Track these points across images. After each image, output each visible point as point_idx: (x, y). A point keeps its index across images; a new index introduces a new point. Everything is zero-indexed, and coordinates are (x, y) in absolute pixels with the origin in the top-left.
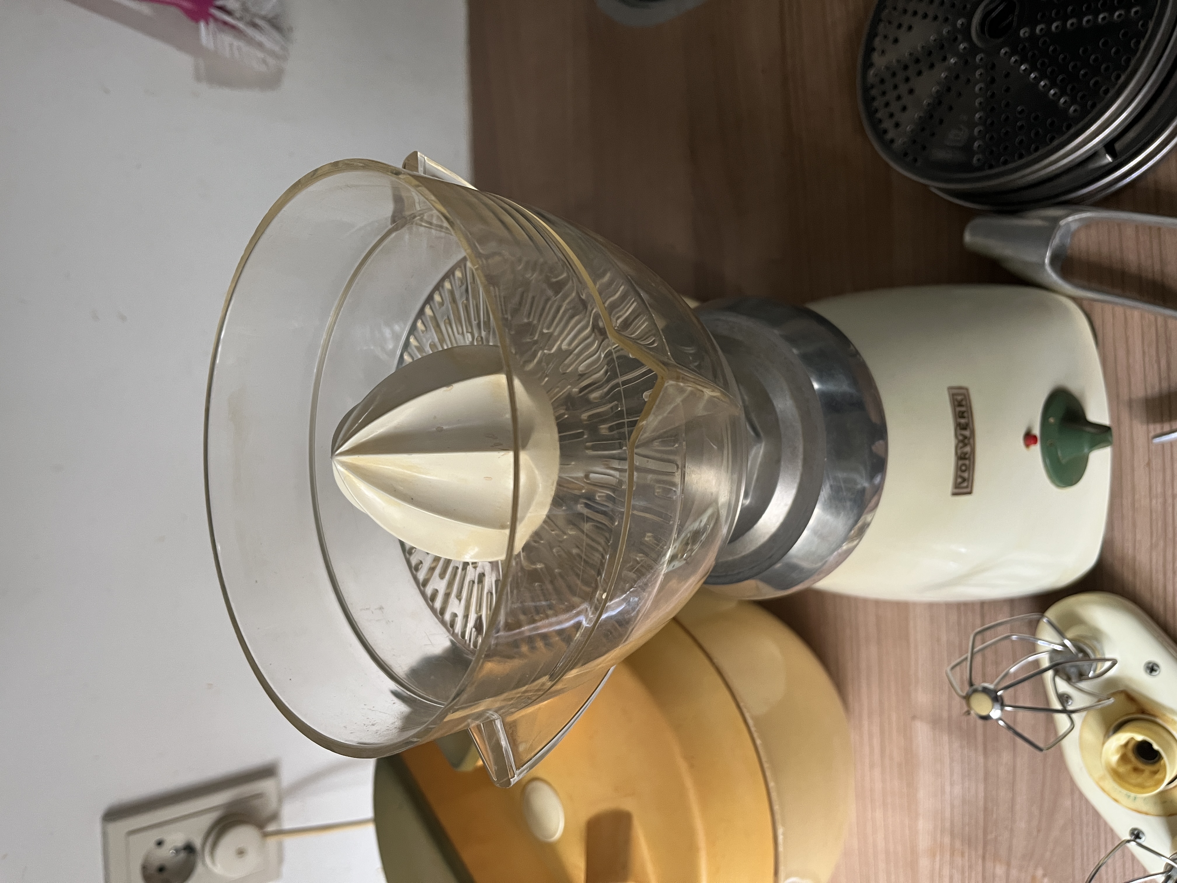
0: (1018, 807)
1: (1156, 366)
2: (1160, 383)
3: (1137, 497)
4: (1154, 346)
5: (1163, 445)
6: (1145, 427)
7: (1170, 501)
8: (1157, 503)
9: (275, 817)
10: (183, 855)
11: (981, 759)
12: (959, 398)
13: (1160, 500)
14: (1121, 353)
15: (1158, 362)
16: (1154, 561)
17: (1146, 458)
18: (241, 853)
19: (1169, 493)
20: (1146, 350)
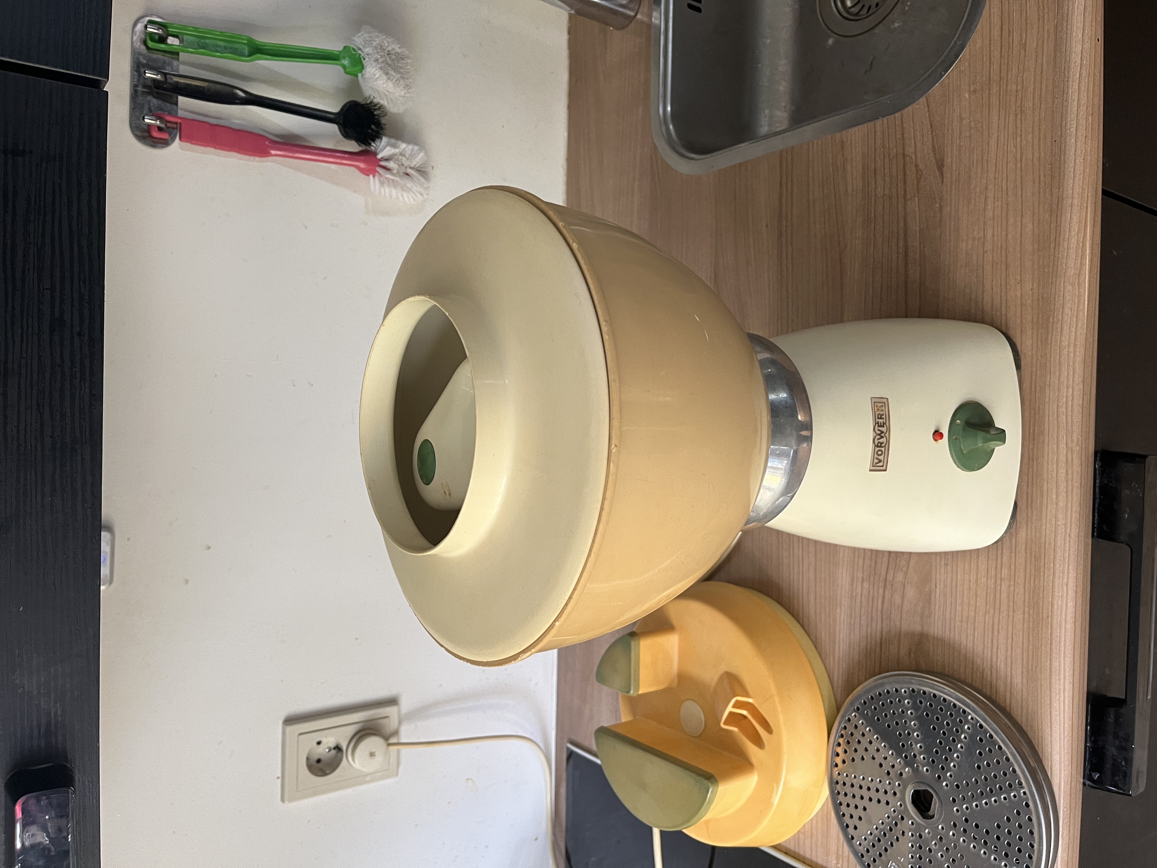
9: (396, 733)
10: (333, 752)
18: (372, 755)
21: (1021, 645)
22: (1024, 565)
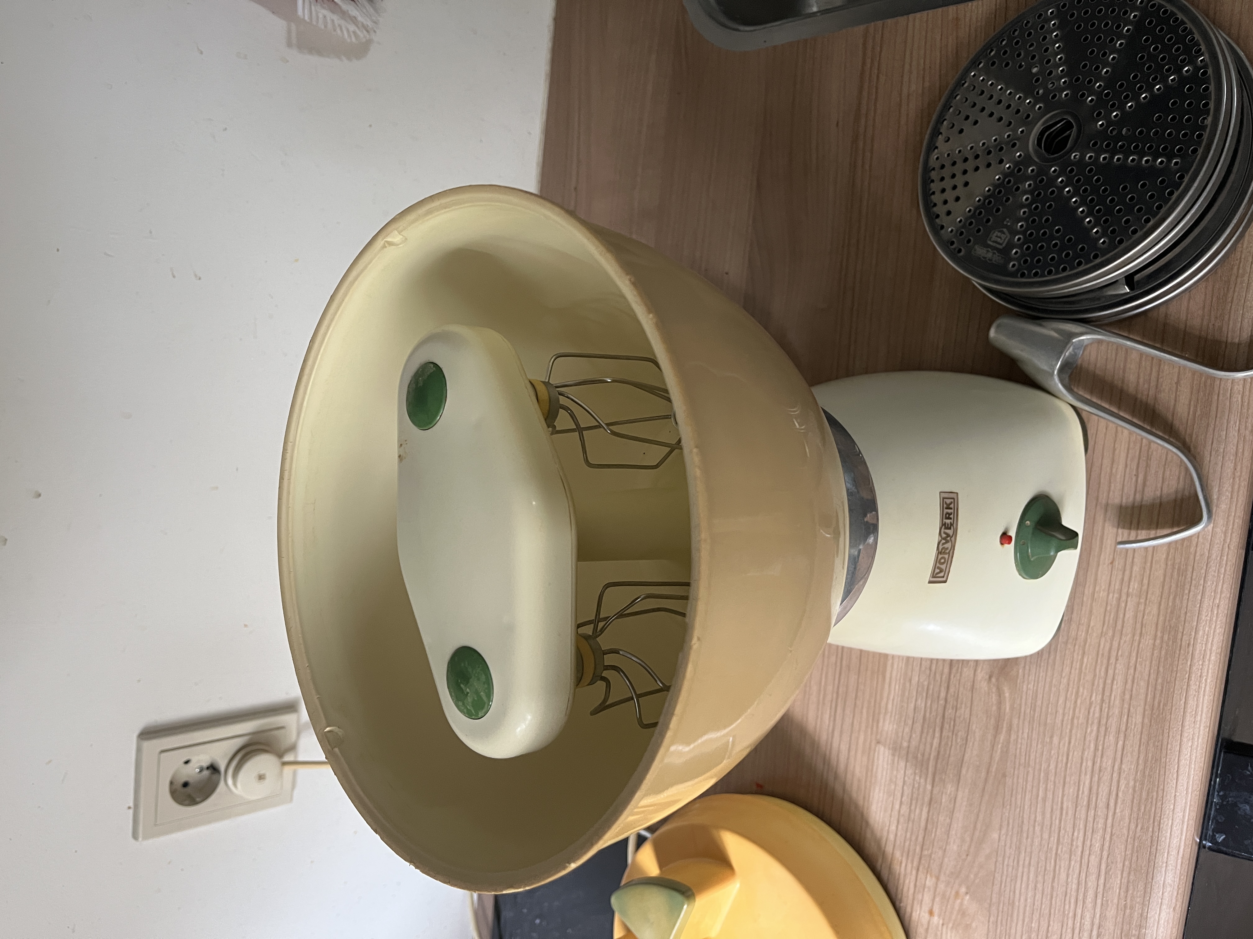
0: (953, 832)
1: (1134, 479)
2: (1135, 495)
3: (1097, 589)
4: (1136, 461)
5: (1127, 550)
6: (1115, 530)
7: (1124, 597)
8: (1113, 597)
10: (206, 773)
11: (929, 787)
12: (948, 501)
13: (1116, 595)
14: (1107, 462)
15: (1137, 476)
16: (1102, 646)
17: (1111, 557)
18: (261, 777)
19: (1125, 590)
20: (1129, 462)
21: (1147, 678)
22: (1162, 579)
